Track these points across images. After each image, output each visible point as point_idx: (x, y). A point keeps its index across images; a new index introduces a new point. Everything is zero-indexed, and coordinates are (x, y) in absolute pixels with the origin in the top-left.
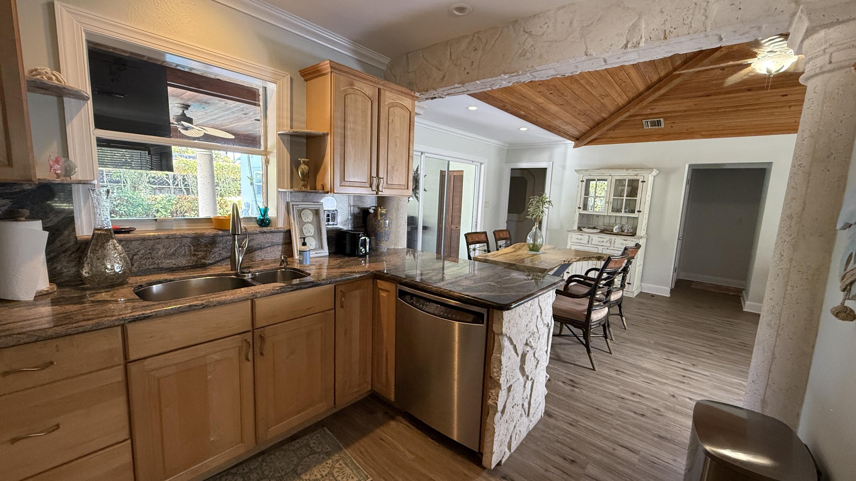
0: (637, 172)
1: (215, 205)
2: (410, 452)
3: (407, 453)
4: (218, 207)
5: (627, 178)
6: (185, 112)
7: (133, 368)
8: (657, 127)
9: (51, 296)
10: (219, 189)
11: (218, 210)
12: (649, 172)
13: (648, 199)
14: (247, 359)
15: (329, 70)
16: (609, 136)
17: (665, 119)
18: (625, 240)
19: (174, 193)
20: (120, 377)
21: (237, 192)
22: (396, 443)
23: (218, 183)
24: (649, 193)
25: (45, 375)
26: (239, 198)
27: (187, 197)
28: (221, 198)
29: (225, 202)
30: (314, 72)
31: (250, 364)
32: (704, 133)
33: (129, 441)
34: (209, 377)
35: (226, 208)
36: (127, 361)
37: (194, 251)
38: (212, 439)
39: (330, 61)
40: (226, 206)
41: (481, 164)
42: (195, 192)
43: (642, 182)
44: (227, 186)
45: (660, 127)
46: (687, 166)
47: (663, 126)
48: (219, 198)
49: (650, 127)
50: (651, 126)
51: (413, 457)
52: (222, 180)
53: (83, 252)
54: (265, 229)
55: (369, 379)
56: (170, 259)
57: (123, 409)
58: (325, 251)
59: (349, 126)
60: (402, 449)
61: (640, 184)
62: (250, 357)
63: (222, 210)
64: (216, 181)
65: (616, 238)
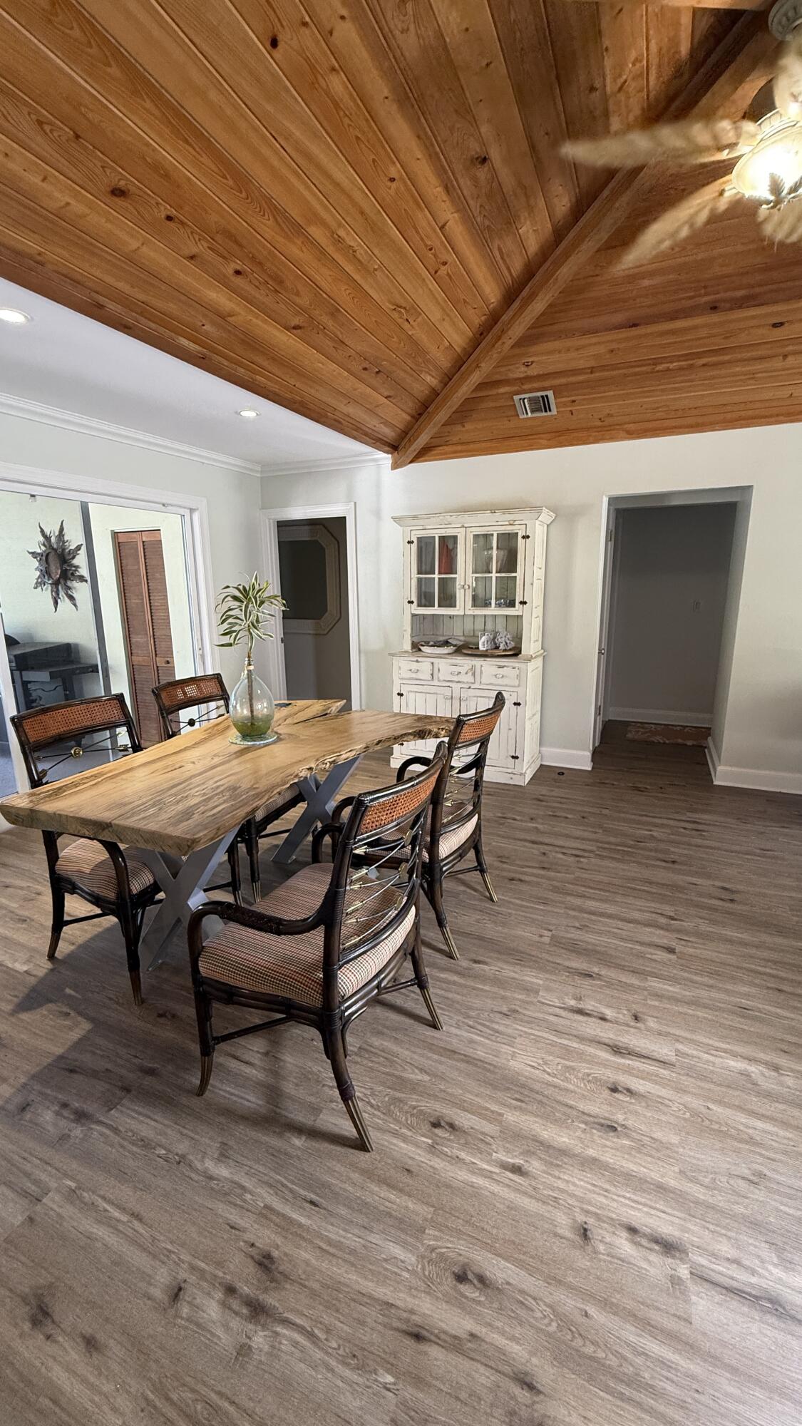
0: (512, 517)
5: (495, 531)
8: (544, 414)
12: (534, 514)
13: (539, 574)
16: (455, 439)
17: (558, 391)
18: (500, 667)
24: (540, 561)
32: (632, 427)
43: (523, 537)
45: (549, 413)
46: (605, 500)
47: (554, 411)
49: (529, 414)
50: (532, 412)
61: (520, 541)
65: (482, 663)
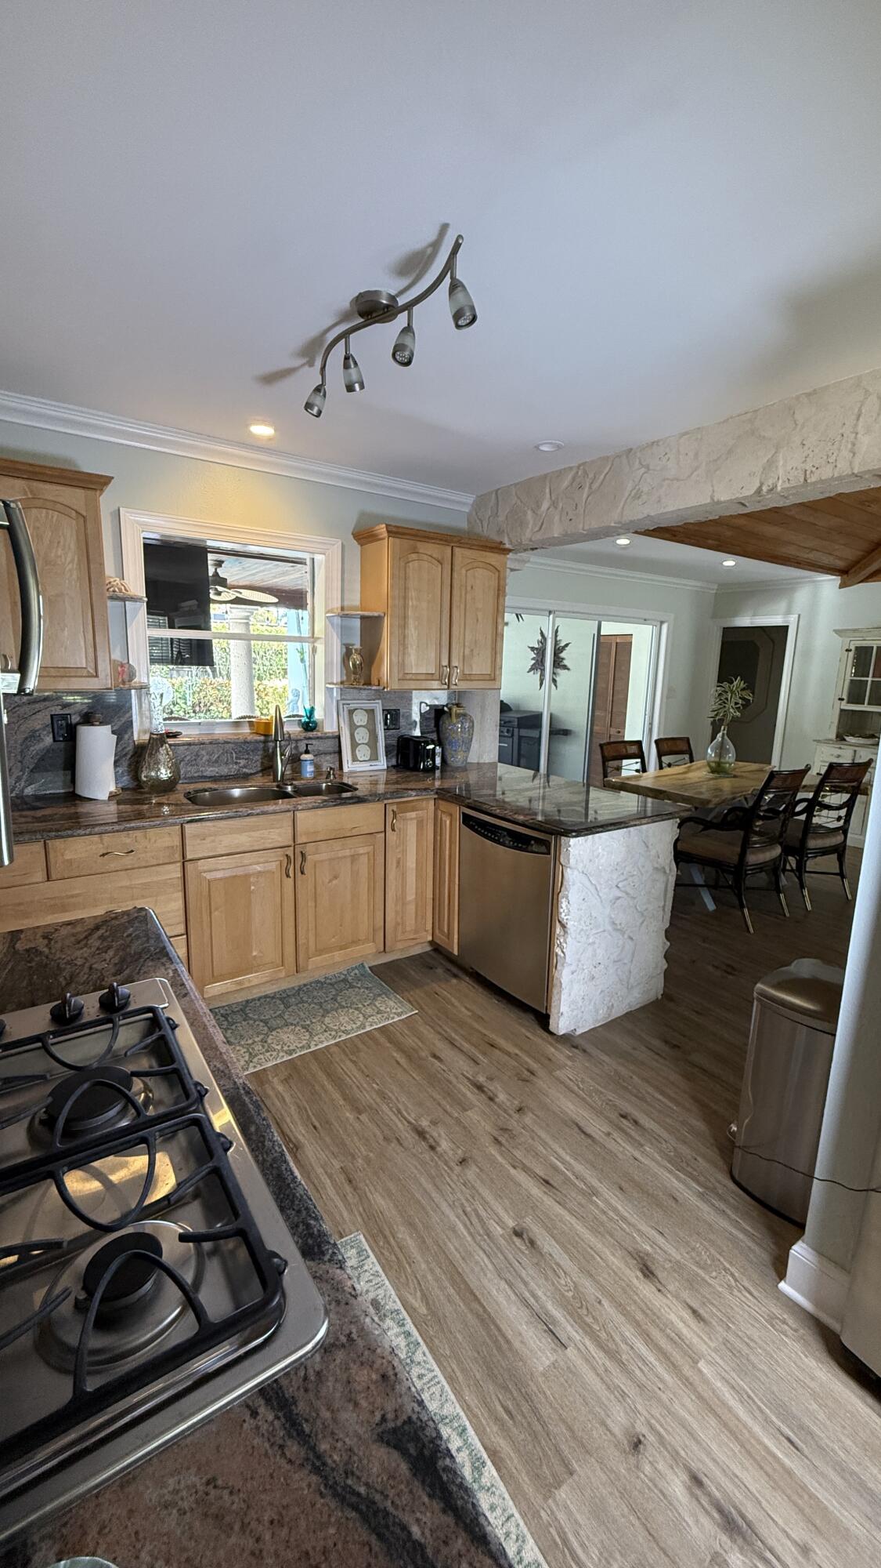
1: (252, 693)
2: (466, 1008)
3: (463, 1009)
4: (256, 696)
6: (218, 570)
7: (189, 865)
9: (118, 798)
10: (257, 667)
11: (256, 701)
14: (288, 876)
15: (386, 535)
19: (197, 675)
20: (179, 875)
21: (282, 672)
22: (453, 1000)
23: (255, 659)
25: (128, 861)
26: (284, 682)
27: (214, 681)
28: (259, 682)
29: (265, 689)
30: (369, 537)
31: (291, 880)
33: (185, 936)
34: (253, 888)
35: (267, 698)
36: (184, 861)
37: (236, 758)
38: (254, 954)
39: (387, 525)
40: (266, 695)
41: (662, 623)
42: (224, 673)
44: (268, 663)
48: (256, 683)
51: (470, 1014)
52: (261, 653)
53: (140, 756)
54: (310, 734)
55: (429, 927)
56: (213, 766)
57: (180, 903)
58: (382, 763)
59: (410, 604)
60: (457, 1004)
62: (291, 874)
63: (260, 701)
64: (254, 655)
